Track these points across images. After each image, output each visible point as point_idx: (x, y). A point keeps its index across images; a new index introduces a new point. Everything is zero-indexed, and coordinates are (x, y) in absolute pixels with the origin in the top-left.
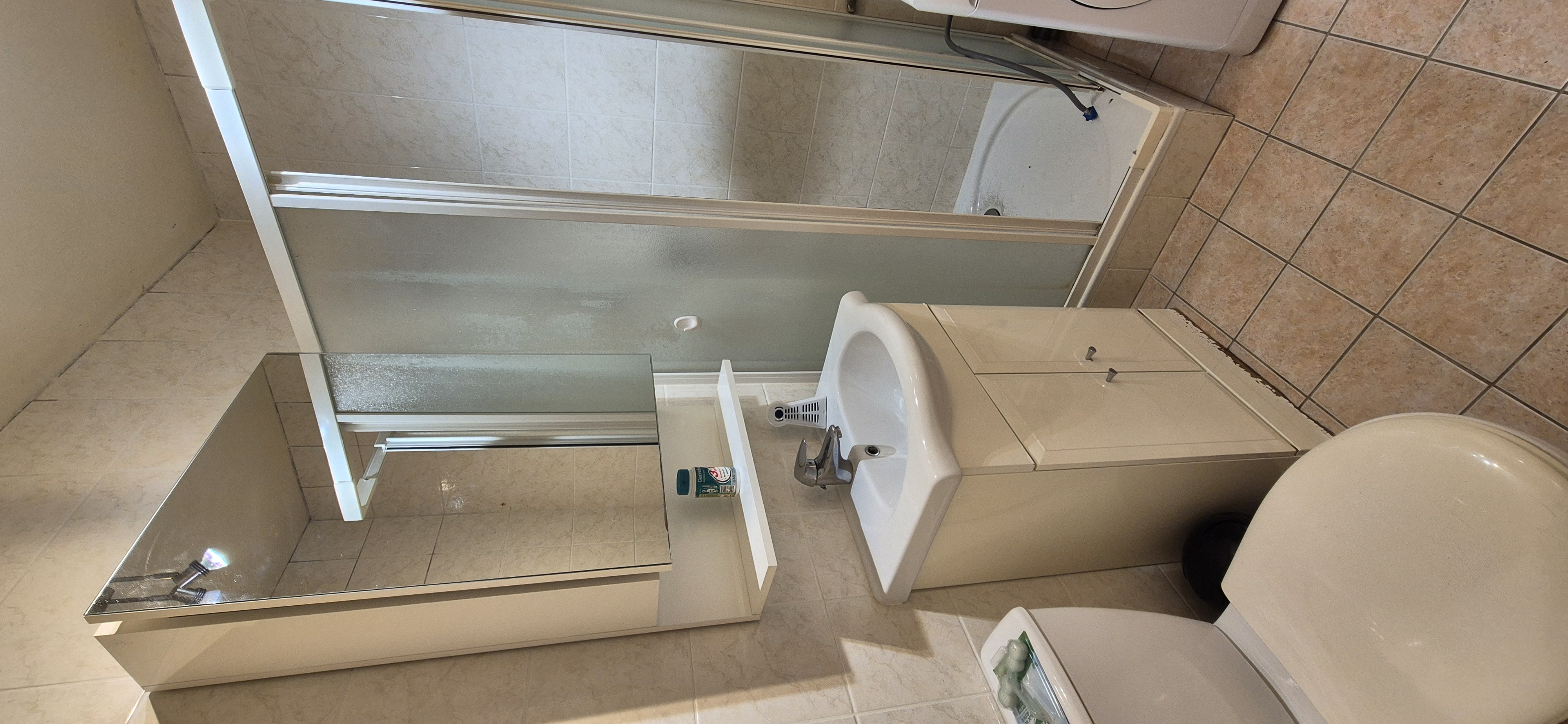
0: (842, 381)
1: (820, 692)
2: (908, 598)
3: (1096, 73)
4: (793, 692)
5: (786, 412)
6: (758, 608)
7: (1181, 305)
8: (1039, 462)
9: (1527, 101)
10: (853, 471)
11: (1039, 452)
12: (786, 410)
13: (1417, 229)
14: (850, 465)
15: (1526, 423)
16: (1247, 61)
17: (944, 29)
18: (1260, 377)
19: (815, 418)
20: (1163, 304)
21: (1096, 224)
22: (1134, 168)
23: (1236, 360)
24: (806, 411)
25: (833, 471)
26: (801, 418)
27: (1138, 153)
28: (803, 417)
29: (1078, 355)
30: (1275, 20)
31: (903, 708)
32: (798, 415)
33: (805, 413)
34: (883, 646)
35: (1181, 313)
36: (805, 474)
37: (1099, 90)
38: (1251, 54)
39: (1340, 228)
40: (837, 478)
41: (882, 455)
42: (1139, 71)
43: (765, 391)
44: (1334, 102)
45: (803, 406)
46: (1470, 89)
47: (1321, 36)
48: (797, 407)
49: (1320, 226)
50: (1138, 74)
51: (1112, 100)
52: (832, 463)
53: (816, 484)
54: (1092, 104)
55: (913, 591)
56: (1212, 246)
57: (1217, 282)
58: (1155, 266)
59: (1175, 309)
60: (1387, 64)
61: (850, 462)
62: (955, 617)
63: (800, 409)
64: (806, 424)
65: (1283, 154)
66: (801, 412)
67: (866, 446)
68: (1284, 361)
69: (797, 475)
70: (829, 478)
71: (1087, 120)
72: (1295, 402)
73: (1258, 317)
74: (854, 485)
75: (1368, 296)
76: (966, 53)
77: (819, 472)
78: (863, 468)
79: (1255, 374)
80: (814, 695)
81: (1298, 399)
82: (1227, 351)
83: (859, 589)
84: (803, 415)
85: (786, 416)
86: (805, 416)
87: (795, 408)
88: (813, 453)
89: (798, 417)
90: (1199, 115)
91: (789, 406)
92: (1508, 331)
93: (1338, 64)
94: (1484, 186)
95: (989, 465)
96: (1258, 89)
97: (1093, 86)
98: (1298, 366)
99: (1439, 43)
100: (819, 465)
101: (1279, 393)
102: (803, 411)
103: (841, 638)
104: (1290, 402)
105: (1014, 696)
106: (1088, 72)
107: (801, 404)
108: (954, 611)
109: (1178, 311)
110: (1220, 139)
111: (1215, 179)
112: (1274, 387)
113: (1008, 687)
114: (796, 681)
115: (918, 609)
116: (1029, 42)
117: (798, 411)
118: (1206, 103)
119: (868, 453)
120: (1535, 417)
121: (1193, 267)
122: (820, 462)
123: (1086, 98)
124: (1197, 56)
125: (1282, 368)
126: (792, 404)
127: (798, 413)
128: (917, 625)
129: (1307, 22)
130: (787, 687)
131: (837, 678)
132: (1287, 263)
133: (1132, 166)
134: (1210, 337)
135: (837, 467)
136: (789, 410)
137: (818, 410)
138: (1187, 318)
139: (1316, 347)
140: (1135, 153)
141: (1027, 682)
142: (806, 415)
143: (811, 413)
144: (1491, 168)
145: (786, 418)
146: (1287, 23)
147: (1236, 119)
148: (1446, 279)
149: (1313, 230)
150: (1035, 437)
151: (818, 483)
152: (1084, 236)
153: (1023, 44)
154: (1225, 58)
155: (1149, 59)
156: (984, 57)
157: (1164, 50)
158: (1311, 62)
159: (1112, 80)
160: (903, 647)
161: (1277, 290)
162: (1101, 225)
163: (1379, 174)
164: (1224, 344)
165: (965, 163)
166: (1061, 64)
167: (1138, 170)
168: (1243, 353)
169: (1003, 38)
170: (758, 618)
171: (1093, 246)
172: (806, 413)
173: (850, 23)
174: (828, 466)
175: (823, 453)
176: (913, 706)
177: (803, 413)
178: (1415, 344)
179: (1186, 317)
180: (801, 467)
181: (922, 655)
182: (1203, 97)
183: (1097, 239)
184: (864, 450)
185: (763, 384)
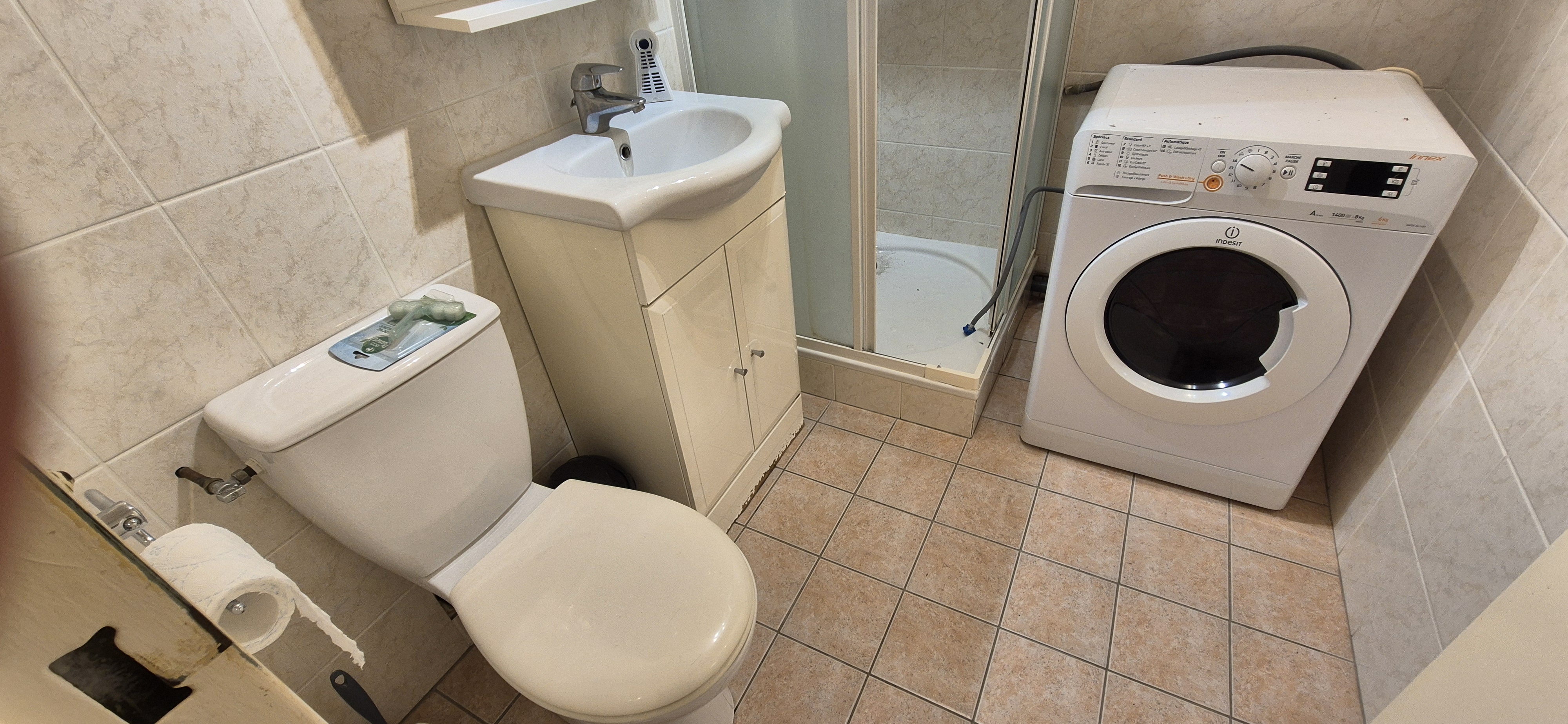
0: (692, 115)
1: (334, 104)
2: (475, 205)
3: (1005, 329)
4: (322, 69)
5: (647, 52)
6: (412, 19)
7: (808, 428)
8: (650, 309)
9: (991, 611)
10: (598, 133)
11: (660, 308)
12: (650, 52)
13: (891, 568)
14: (604, 129)
15: (753, 656)
16: (1015, 439)
17: (1045, 185)
18: (756, 493)
19: (648, 90)
20: (807, 415)
21: (873, 348)
22: (925, 368)
23: (767, 474)
24: (653, 78)
25: (594, 109)
26: (645, 71)
27: (939, 369)
28: (645, 75)
29: (755, 341)
30: (1048, 451)
31: (349, 203)
32: (647, 67)
33: (651, 76)
34: (413, 178)
35: (801, 429)
36: (583, 75)
37: (991, 332)
38: (1022, 441)
39: (887, 522)
40: (588, 115)
41: (623, 164)
42: (1005, 365)
43: (666, 31)
44: (986, 501)
45: (658, 73)
46: (998, 578)
47: (1036, 483)
48: (655, 66)
49: (887, 510)
50: (1003, 364)
51: (982, 344)
52: (604, 108)
53: (575, 91)
54: (979, 329)
55: (483, 208)
56: (862, 441)
57: (831, 450)
58: (839, 403)
59: (804, 423)
60: (1015, 527)
61: (607, 131)
62: (469, 256)
63: (654, 70)
64: (639, 80)
65: (943, 475)
66: (650, 71)
67: (628, 144)
68: (772, 506)
69: (580, 67)
70: (585, 106)
71: (964, 328)
72: (740, 518)
73: (806, 482)
74: (582, 137)
75: (835, 549)
76: (1026, 207)
77: (590, 93)
78: (605, 143)
79: (758, 488)
80: (327, 97)
81: (743, 520)
82: (773, 467)
83: (469, 149)
84: (648, 75)
85: (644, 53)
86: (647, 77)
87: (654, 63)
88: (609, 83)
89: (644, 68)
90: (972, 411)
91: (654, 55)
92: (821, 632)
93: (1015, 498)
94: (928, 599)
95: (638, 260)
96: (994, 451)
97: (994, 326)
98: (770, 516)
99: (1032, 555)
100: (598, 92)
101: (745, 507)
102: (652, 74)
103: (406, 128)
104: (739, 516)
105: (404, 314)
106: (1006, 321)
107: (660, 71)
108: (474, 255)
109: (803, 427)
110: (951, 432)
111: (918, 434)
112: (749, 503)
113: (411, 308)
114: (338, 73)
115: (466, 217)
116: (1030, 272)
117: (651, 67)
118: (981, 417)
119: (622, 148)
120: (759, 660)
121: (843, 431)
122: (601, 93)
123: (984, 323)
124: (1021, 404)
125: (767, 506)
126: (658, 59)
127: (649, 67)
128: (448, 216)
129: (1047, 473)
130: (327, 63)
131: (358, 126)
132: (855, 494)
133: (926, 366)
134: (783, 453)
135: (600, 113)
136: (651, 56)
137: (657, 91)
138: (797, 434)
139: (788, 524)
140: (939, 366)
141: (424, 325)
142: (649, 78)
143: (652, 83)
144: (941, 601)
145: (641, 53)
146: (1046, 460)
147: (969, 440)
148: (855, 592)
149: (883, 506)
150: (674, 304)
151: (577, 93)
152: (862, 340)
153: (1028, 267)
154: (1019, 424)
155: (1016, 370)
156: (1022, 224)
157: (1025, 380)
158: (1016, 481)
159: (999, 341)
160: (419, 200)
161: (831, 492)
162: (873, 352)
163: (931, 538)
164: (779, 463)
165: (918, 234)
166: (1012, 299)
167: (923, 372)
168: (774, 478)
169: (1033, 248)
170: (399, 21)
171: (853, 348)
172: (651, 78)
173: (1055, 94)
174: (598, 102)
175: (612, 95)
176: (356, 216)
177: (650, 74)
178: (801, 584)
179: (799, 433)
180: (590, 70)
181: (416, 223)
182: (985, 414)
183: (860, 350)
184: (624, 142)
185: (673, 28)
